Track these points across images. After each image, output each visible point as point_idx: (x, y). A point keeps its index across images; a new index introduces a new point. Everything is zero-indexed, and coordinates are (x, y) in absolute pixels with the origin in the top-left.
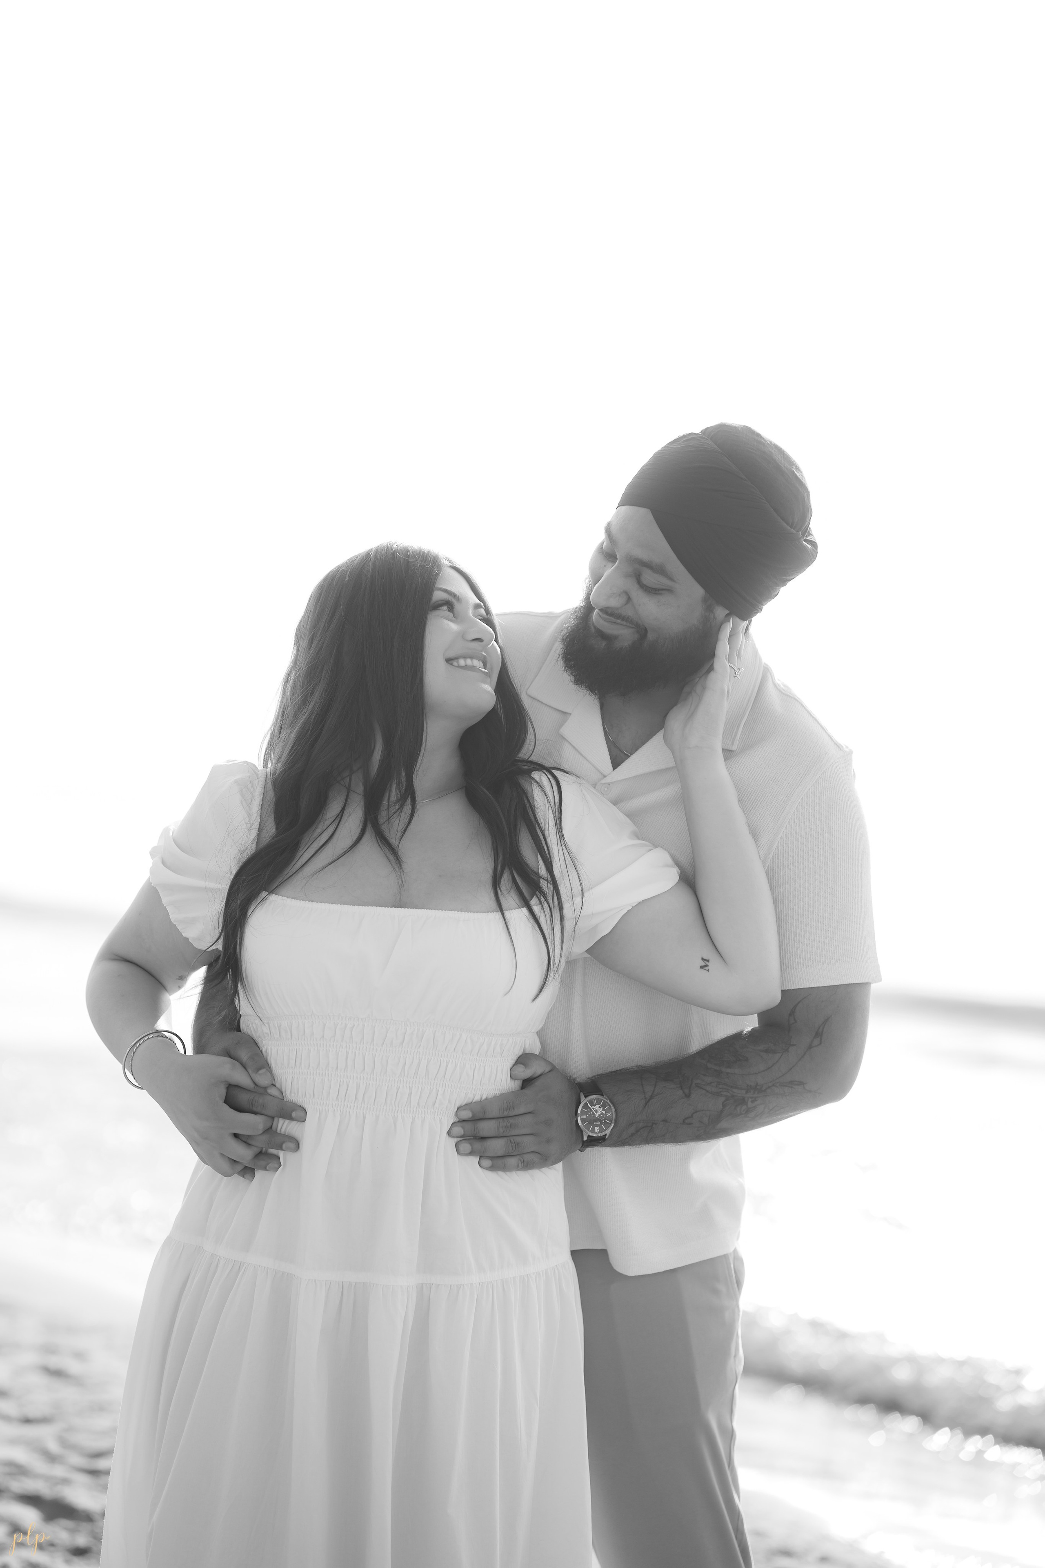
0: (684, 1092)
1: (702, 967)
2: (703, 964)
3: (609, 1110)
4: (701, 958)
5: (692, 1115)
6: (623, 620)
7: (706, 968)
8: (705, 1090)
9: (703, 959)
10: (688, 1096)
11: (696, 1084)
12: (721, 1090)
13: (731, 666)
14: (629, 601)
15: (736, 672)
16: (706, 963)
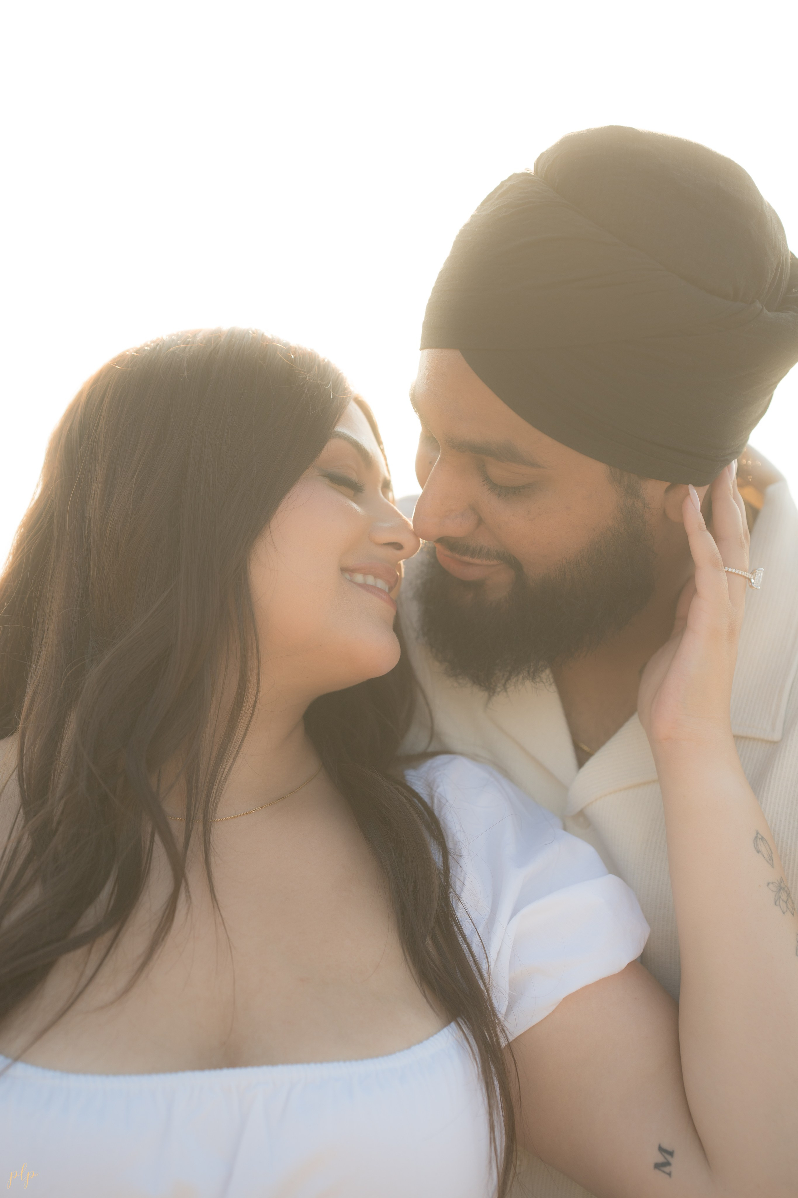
1: (658, 1166)
2: (660, 1159)
4: (657, 1147)
6: (476, 555)
7: (667, 1169)
9: (661, 1149)
13: (731, 572)
14: (480, 521)
15: (750, 580)
16: (669, 1158)
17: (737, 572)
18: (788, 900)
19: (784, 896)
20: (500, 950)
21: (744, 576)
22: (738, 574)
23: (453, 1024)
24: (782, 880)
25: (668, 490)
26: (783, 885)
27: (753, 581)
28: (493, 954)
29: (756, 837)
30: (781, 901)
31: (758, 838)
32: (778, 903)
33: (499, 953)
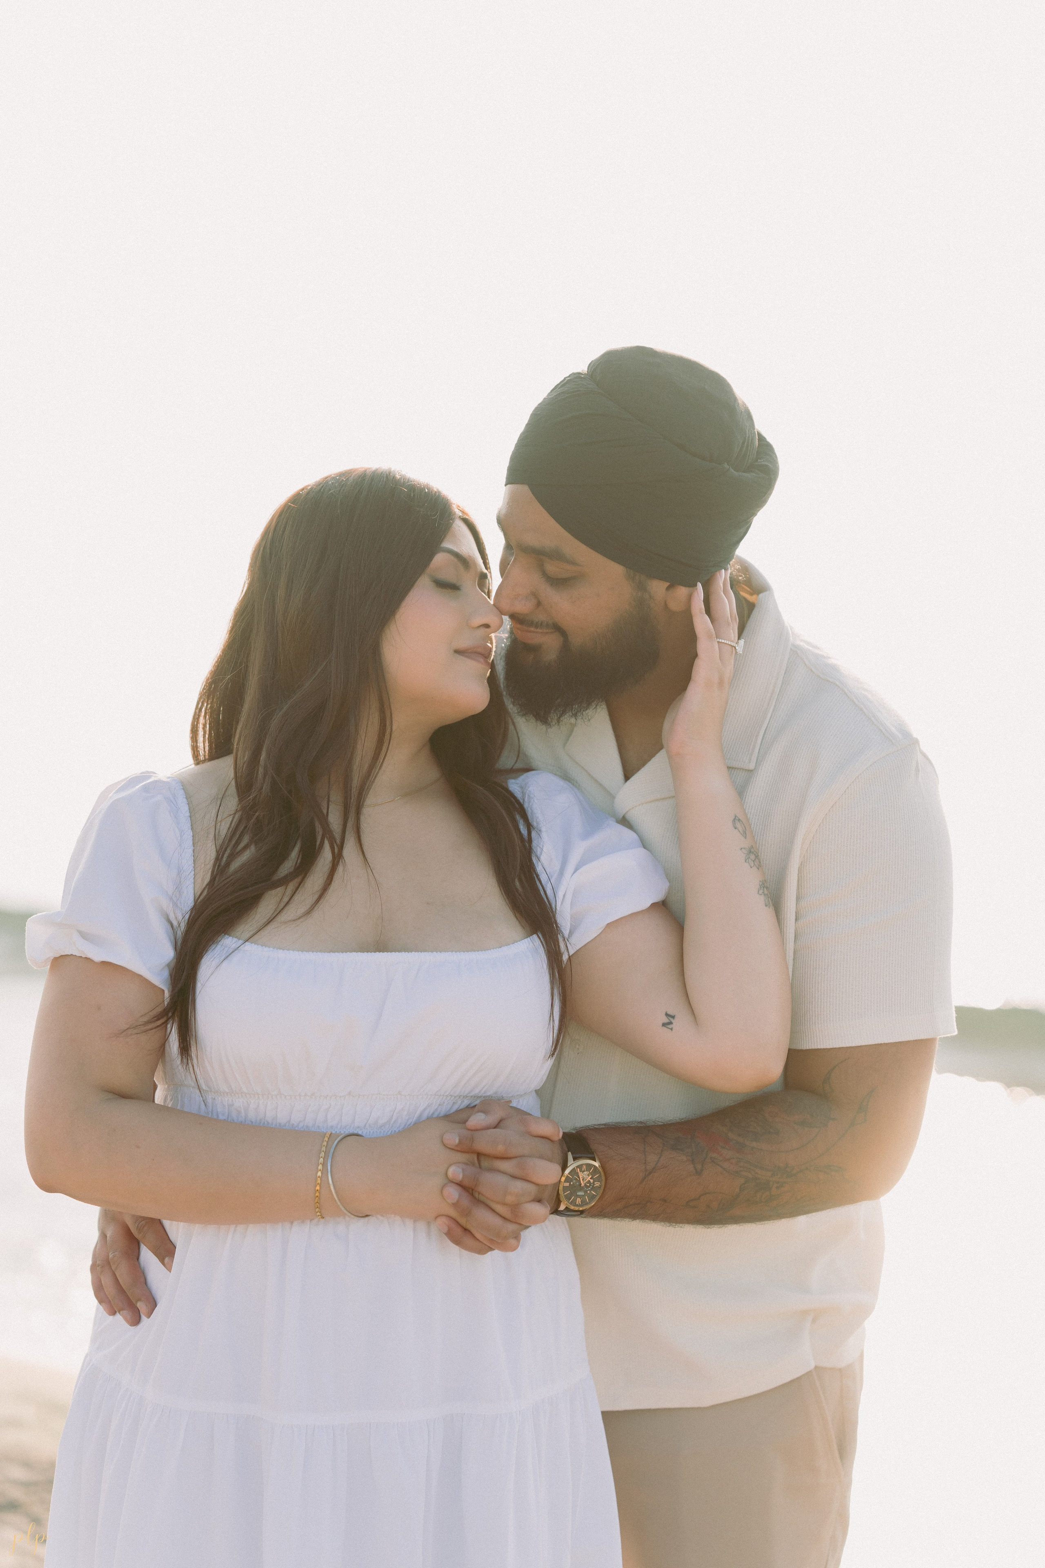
0: (695, 1167)
1: (664, 1025)
2: (666, 1020)
3: (599, 1179)
4: (665, 1013)
5: (700, 1197)
6: (536, 627)
7: (670, 1026)
8: (722, 1167)
9: (667, 1015)
10: (699, 1173)
11: (711, 1158)
12: (742, 1169)
13: (721, 642)
14: (539, 604)
15: (735, 648)
16: (672, 1019)
17: (725, 642)
18: (755, 859)
19: (753, 857)
20: (565, 893)
21: (730, 645)
22: (726, 643)
23: (535, 936)
24: (752, 847)
25: (668, 589)
26: (752, 850)
27: (737, 648)
28: (560, 895)
29: (735, 819)
30: (750, 861)
31: (736, 819)
32: (747, 861)
33: (564, 896)
